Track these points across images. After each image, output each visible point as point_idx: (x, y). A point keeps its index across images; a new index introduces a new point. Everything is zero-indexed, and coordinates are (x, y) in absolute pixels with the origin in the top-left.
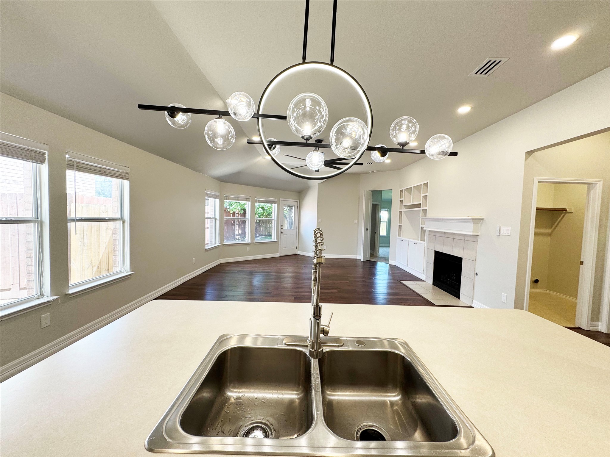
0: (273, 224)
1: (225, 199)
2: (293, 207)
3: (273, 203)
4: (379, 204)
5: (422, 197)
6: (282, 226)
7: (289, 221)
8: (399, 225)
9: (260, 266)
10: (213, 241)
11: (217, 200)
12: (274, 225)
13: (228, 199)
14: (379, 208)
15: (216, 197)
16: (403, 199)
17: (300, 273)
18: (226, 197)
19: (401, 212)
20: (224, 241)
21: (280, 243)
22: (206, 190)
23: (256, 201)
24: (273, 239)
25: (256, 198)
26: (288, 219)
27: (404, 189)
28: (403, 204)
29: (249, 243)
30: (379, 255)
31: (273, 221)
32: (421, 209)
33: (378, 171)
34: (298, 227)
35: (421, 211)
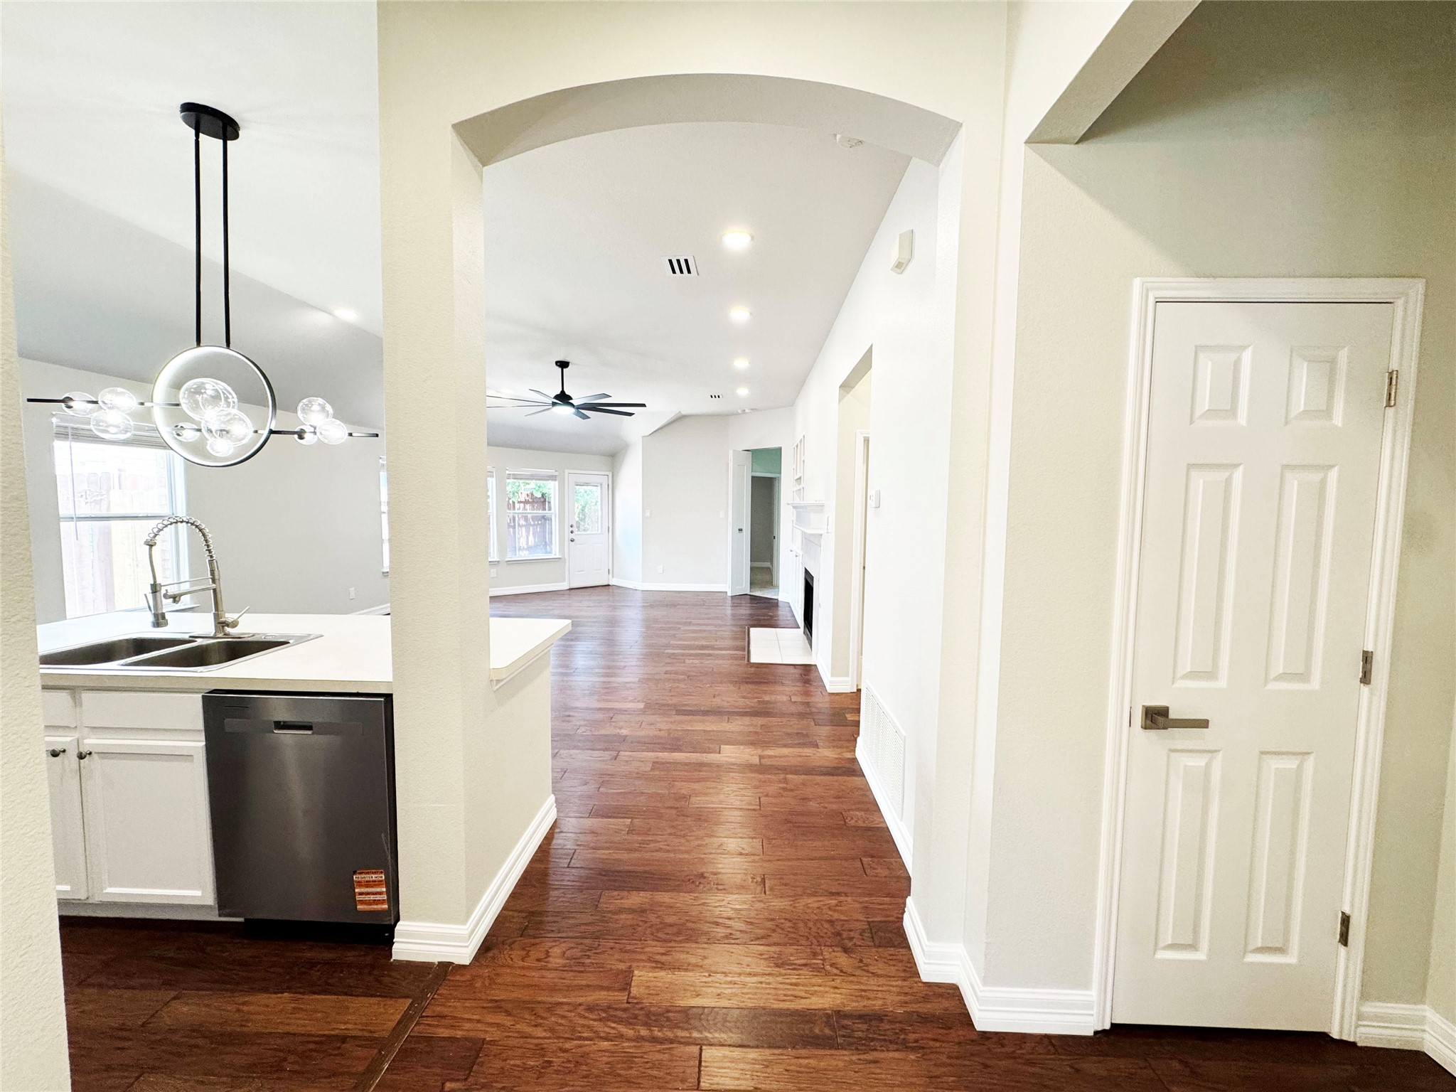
2: (597, 486)
3: (549, 480)
4: (778, 478)
5: (802, 463)
6: (571, 526)
14: (778, 485)
21: (567, 561)
23: (508, 477)
24: (553, 553)
25: (510, 469)
27: (795, 445)
29: (494, 562)
30: (778, 584)
33: (753, 409)
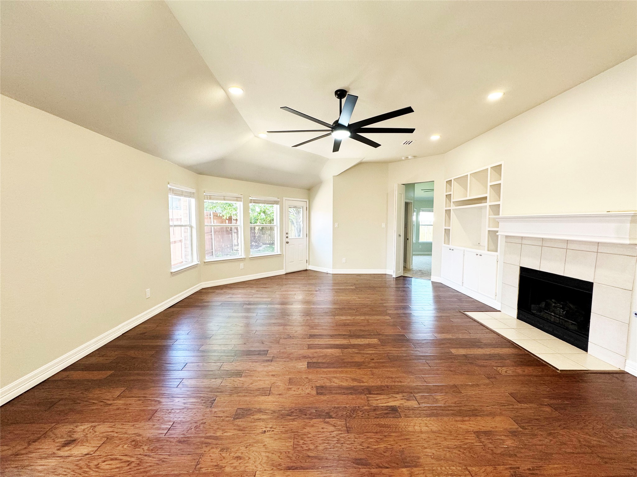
0: (275, 232)
1: (204, 199)
2: (300, 208)
3: (274, 204)
4: (411, 203)
5: (489, 187)
6: (287, 234)
7: (296, 226)
8: (445, 229)
9: (257, 291)
10: (189, 257)
11: (193, 201)
12: (277, 233)
13: (210, 199)
14: (411, 207)
15: (190, 195)
16: (451, 193)
17: (314, 303)
18: (206, 196)
19: (448, 212)
20: (206, 258)
21: (285, 255)
22: (169, 183)
23: (251, 201)
24: (275, 251)
25: (250, 197)
26: (295, 224)
27: (452, 179)
28: (452, 200)
29: (242, 258)
30: (412, 268)
31: (275, 227)
32: (488, 203)
33: (414, 156)
34: (308, 235)
35: (488, 207)
